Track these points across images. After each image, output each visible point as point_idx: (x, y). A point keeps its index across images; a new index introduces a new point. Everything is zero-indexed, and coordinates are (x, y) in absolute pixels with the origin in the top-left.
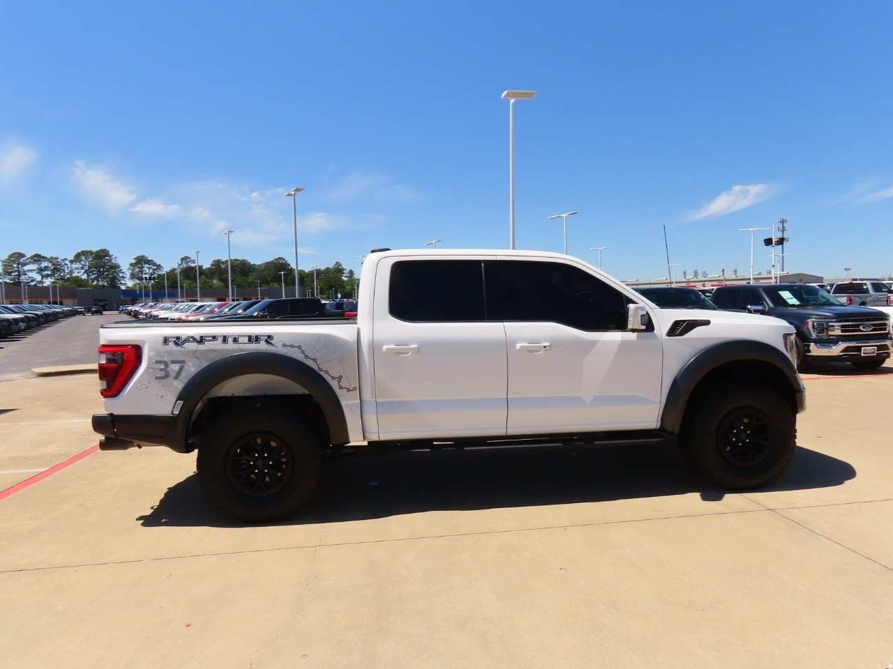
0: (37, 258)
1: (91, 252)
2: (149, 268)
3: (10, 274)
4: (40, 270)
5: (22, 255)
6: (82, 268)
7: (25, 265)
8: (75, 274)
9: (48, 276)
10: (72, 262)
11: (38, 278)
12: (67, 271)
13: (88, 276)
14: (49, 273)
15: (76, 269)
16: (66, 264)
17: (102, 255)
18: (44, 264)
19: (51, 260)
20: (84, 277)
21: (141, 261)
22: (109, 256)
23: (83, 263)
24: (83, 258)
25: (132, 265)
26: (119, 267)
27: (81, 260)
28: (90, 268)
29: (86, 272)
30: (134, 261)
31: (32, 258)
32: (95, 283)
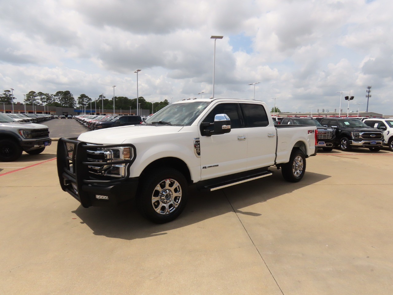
0: (41, 94)
1: (62, 92)
2: (86, 100)
3: (29, 100)
4: (41, 99)
5: (35, 93)
6: (59, 99)
7: (35, 97)
8: (56, 101)
9: (44, 102)
10: (55, 95)
11: (41, 102)
12: (53, 100)
13: (61, 102)
14: (46, 100)
15: (57, 99)
16: (53, 97)
17: (67, 93)
18: (43, 97)
19: (45, 95)
20: (59, 102)
21: (83, 96)
22: (70, 94)
23: (59, 96)
25: (79, 98)
26: (74, 99)
27: (59, 95)
28: (62, 99)
29: (60, 100)
30: (80, 96)
31: (38, 93)
32: (64, 105)
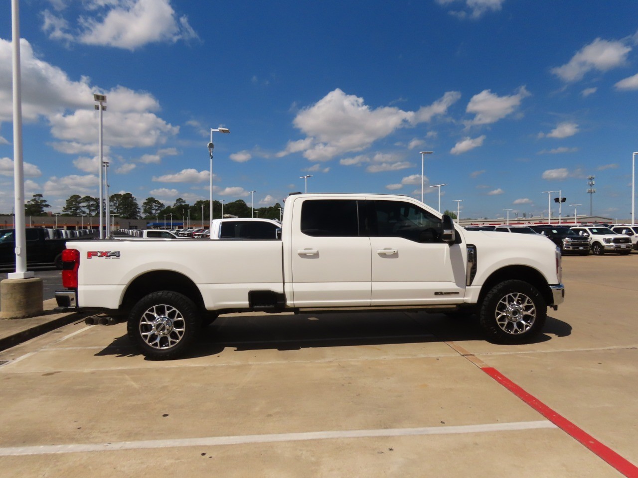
0: (88, 199)
1: (120, 195)
2: (156, 206)
3: (71, 208)
4: (89, 207)
5: (79, 197)
6: (114, 205)
7: (80, 203)
11: (87, 211)
13: (118, 210)
14: (95, 208)
17: (128, 197)
18: (91, 203)
19: (93, 200)
21: (151, 201)
22: (132, 198)
23: (115, 202)
24: (116, 199)
25: (145, 203)
26: (137, 205)
27: (114, 200)
28: (119, 205)
29: (117, 208)
30: (146, 201)
31: (84, 198)
32: (122, 215)
